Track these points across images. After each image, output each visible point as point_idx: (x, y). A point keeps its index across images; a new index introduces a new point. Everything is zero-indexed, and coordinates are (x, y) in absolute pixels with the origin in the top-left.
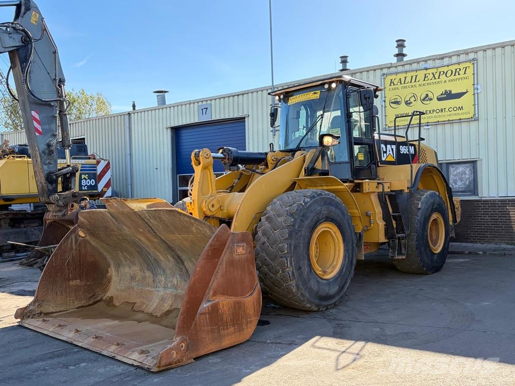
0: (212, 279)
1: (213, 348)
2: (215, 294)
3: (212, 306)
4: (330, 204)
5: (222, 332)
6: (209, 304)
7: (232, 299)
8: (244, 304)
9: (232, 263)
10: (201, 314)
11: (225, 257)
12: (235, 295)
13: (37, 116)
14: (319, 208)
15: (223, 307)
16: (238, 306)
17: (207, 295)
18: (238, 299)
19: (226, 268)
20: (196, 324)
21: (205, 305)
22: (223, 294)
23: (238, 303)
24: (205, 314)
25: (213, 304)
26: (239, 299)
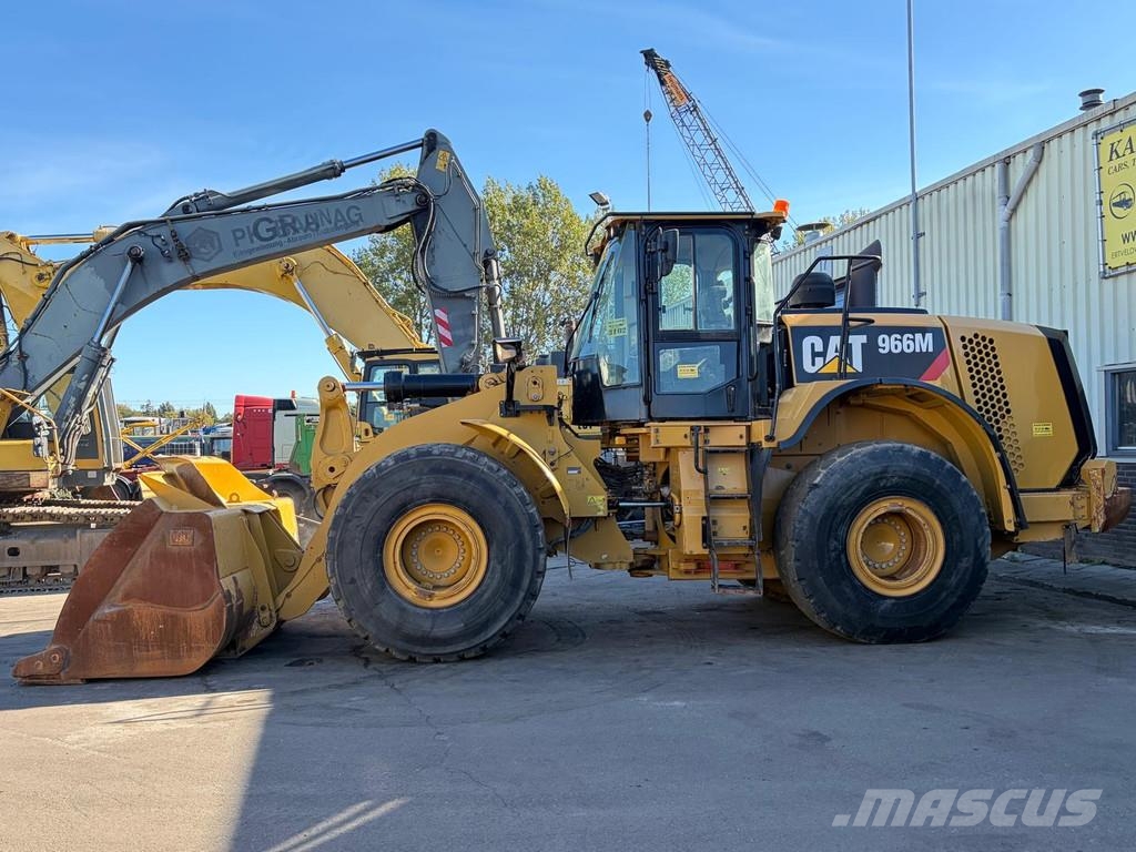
0: (123, 575)
1: (118, 672)
2: (127, 597)
3: (119, 613)
4: (451, 471)
5: (136, 653)
6: (113, 609)
7: (160, 610)
8: (185, 620)
9: (163, 556)
10: (98, 621)
11: (149, 546)
12: (167, 604)
13: (444, 317)
14: (414, 478)
15: (140, 617)
16: (172, 622)
17: (111, 597)
18: (174, 613)
19: (151, 563)
20: (86, 634)
21: (106, 610)
22: (144, 598)
23: (172, 616)
24: (105, 622)
25: (120, 611)
26: (174, 611)
